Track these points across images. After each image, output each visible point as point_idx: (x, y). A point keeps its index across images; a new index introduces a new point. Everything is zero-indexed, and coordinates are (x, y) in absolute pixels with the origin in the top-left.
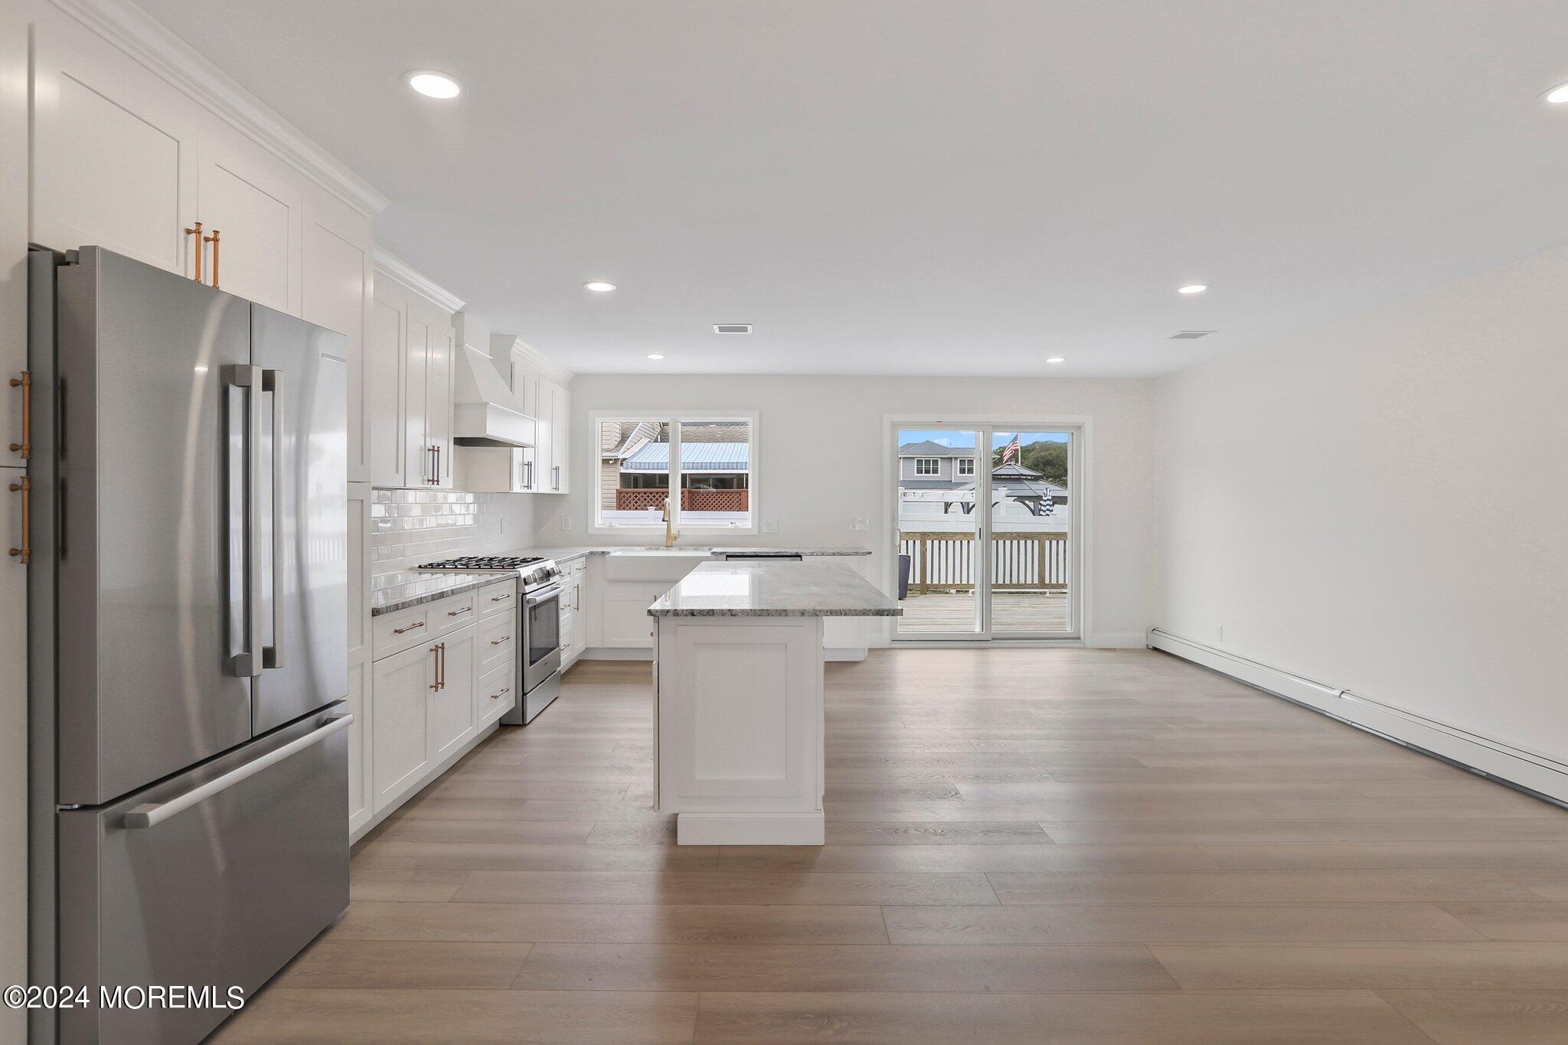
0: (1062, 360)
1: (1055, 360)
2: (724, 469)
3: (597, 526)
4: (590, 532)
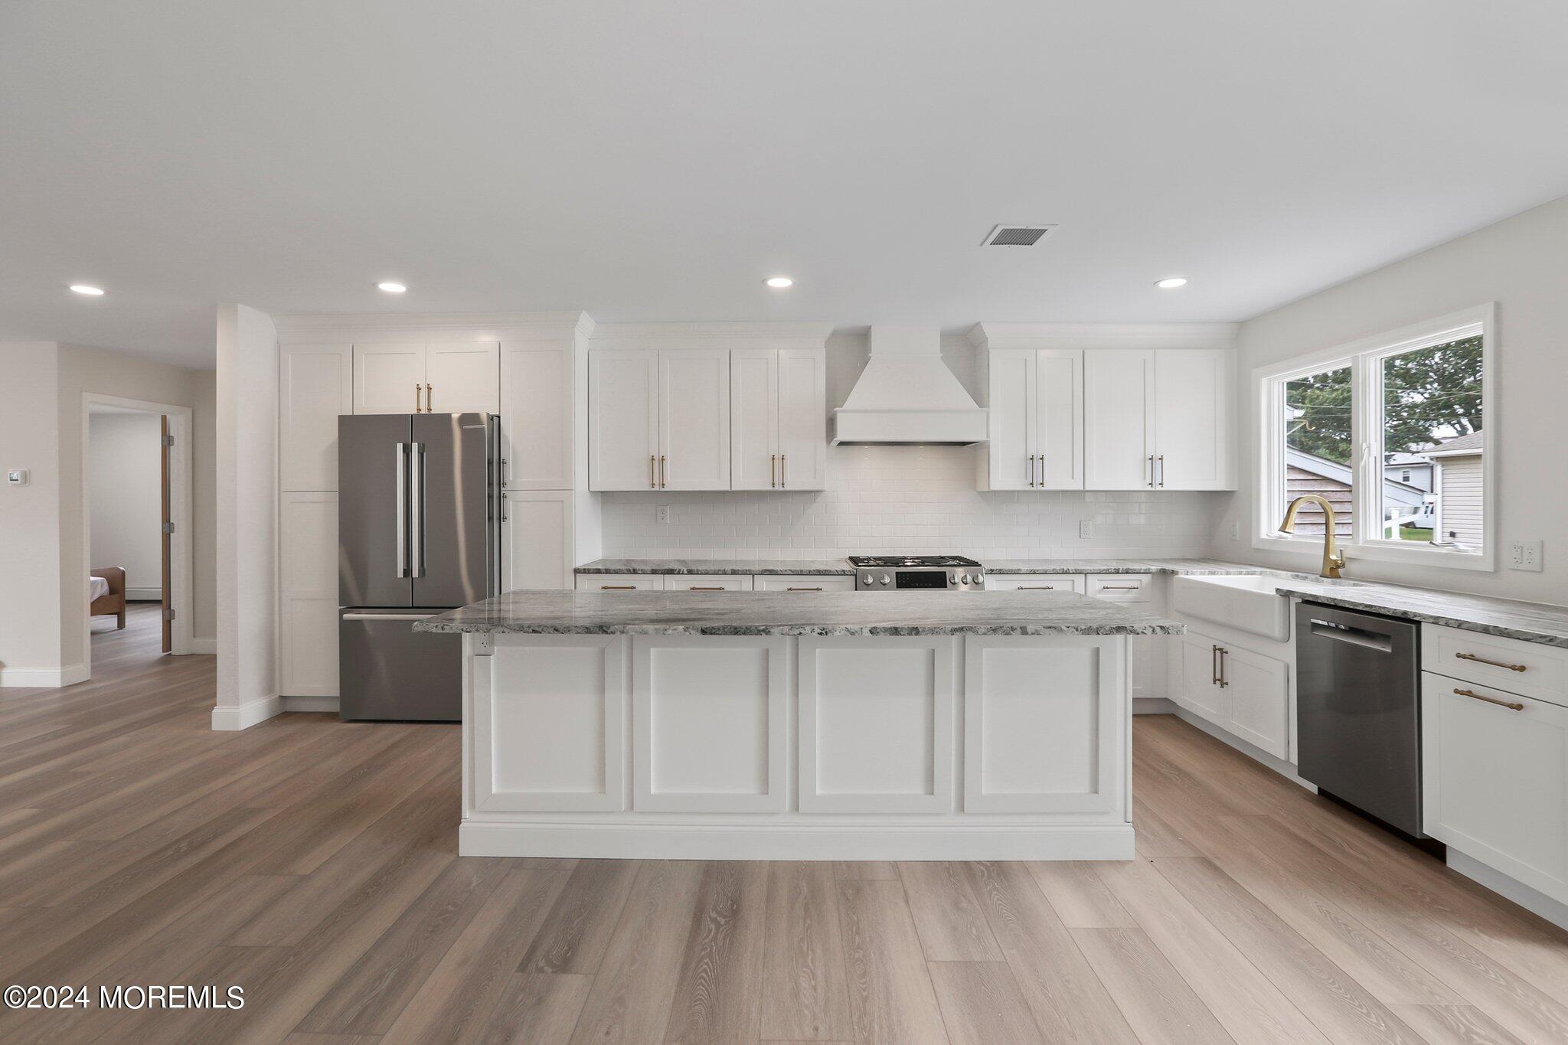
3: (1263, 536)
4: (1254, 544)
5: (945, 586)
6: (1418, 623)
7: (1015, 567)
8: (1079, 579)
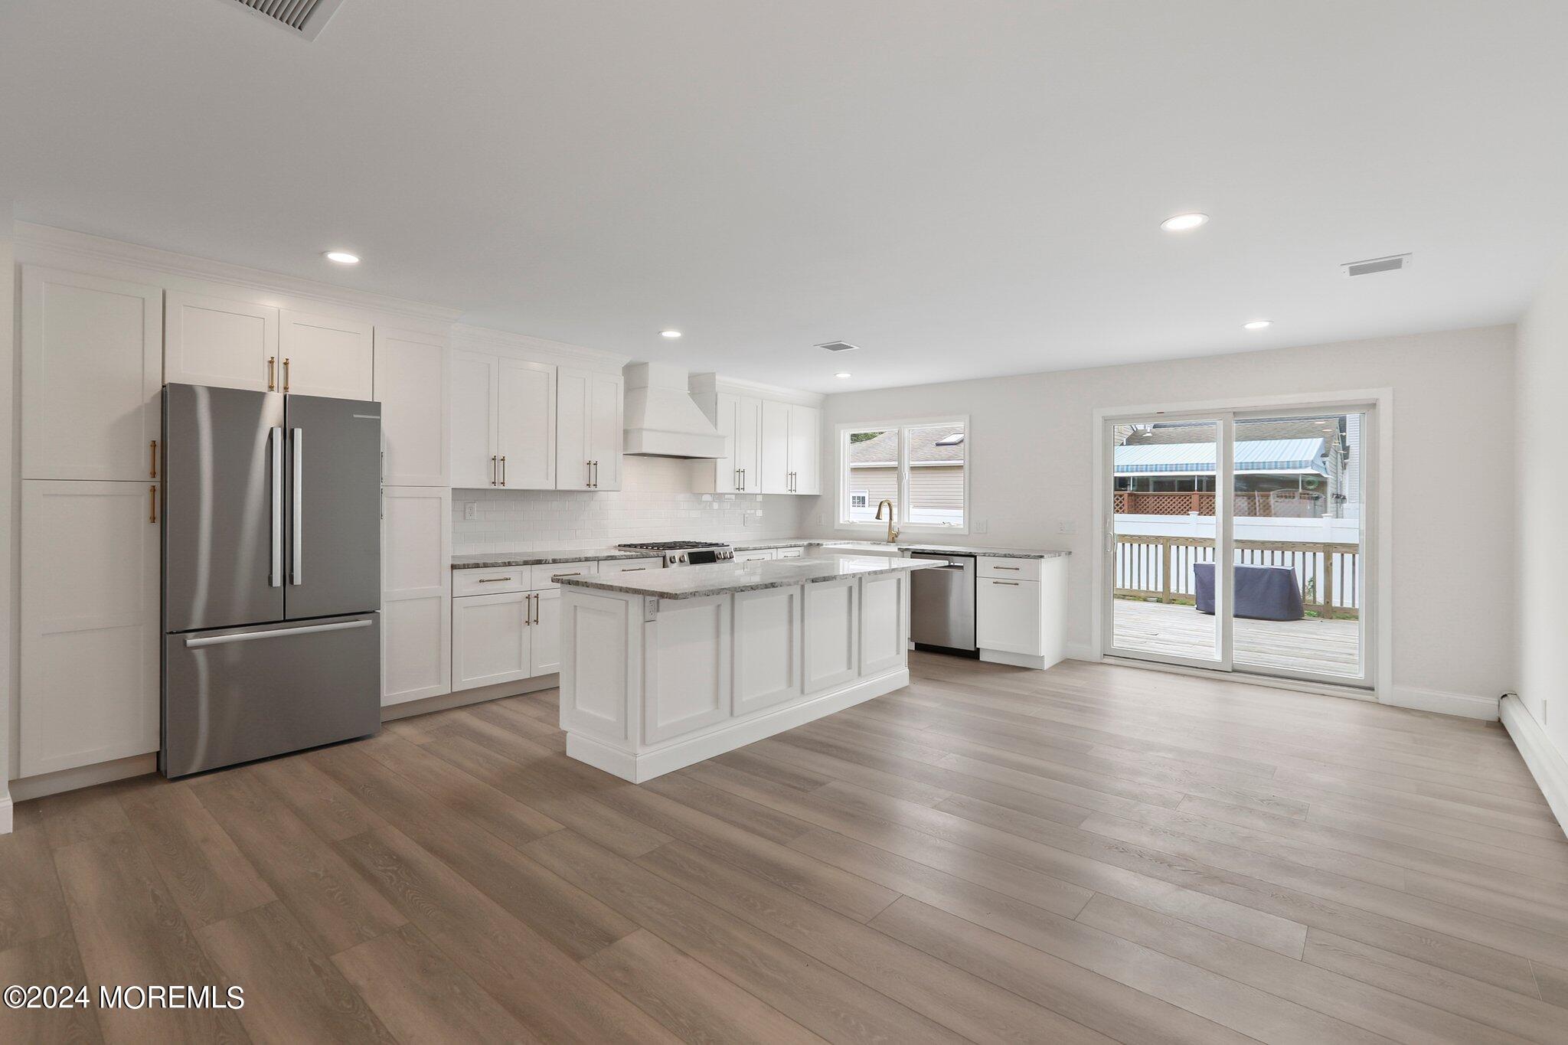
0: (1266, 324)
1: (1257, 325)
2: (1171, 471)
3: (841, 522)
4: (836, 527)
5: (715, 561)
6: (975, 557)
7: (746, 546)
8: (774, 551)
